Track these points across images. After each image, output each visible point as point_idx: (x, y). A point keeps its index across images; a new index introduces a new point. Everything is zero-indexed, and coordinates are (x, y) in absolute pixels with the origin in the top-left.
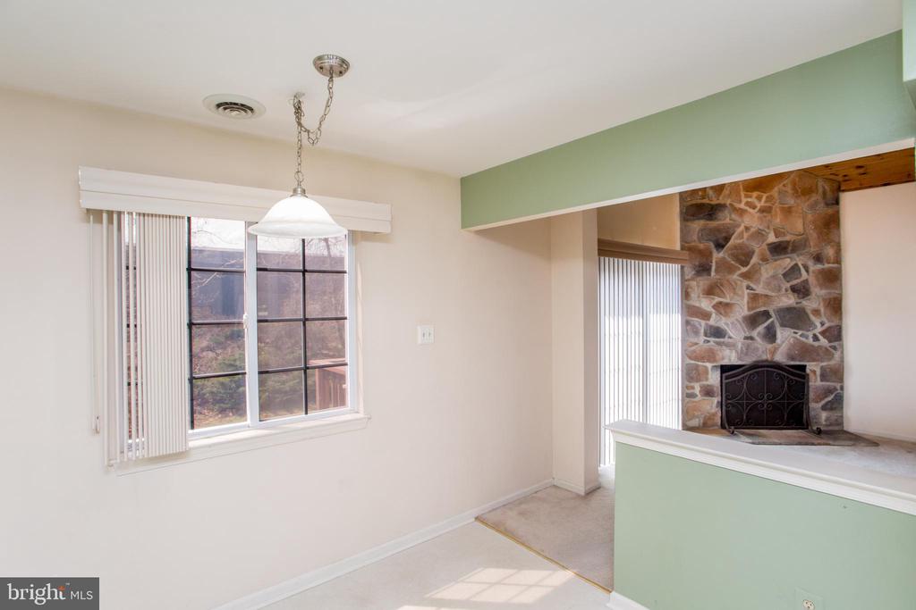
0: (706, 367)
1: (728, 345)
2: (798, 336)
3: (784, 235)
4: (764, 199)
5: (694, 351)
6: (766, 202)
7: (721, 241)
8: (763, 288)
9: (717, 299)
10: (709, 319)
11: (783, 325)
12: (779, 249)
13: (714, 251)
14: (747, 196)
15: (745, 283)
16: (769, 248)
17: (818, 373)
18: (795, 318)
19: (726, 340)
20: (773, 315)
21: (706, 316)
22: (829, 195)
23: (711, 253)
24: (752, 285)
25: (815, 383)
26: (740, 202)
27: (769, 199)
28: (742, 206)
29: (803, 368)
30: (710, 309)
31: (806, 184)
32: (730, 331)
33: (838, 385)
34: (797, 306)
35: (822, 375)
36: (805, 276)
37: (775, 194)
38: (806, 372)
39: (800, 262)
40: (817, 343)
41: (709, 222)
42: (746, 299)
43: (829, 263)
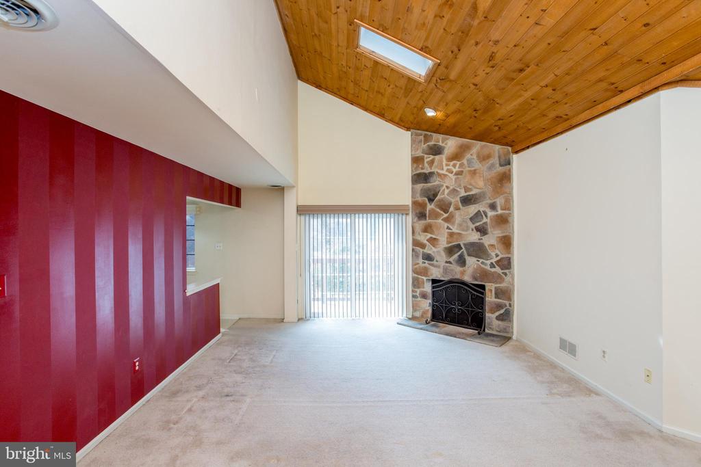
0: (423, 279)
1: (432, 265)
2: (479, 263)
3: (471, 190)
4: (458, 165)
5: (416, 268)
6: (459, 168)
7: (431, 197)
8: (457, 229)
9: (429, 236)
10: (424, 249)
11: (469, 255)
12: (467, 201)
13: (428, 204)
14: (447, 165)
15: (446, 225)
16: (460, 200)
17: (493, 291)
18: (478, 250)
19: (434, 262)
20: (463, 247)
21: (423, 246)
22: (503, 158)
23: (426, 204)
24: (450, 226)
25: (490, 298)
26: (443, 169)
27: (461, 165)
28: (444, 172)
29: (483, 287)
30: (425, 242)
31: (486, 152)
32: (437, 258)
33: (507, 303)
34: (479, 241)
35: (496, 294)
36: (485, 220)
37: (465, 161)
38: (485, 290)
39: (481, 210)
40: (493, 270)
41: (426, 185)
42: (446, 235)
43: (502, 209)
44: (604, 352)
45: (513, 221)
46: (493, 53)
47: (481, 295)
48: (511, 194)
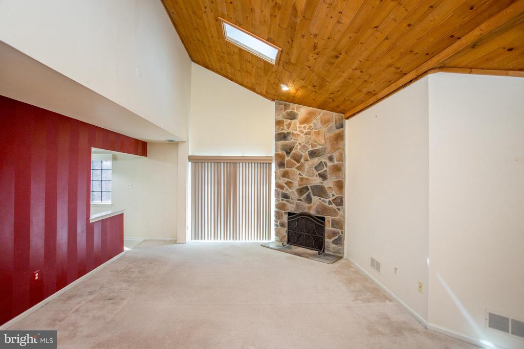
0: (282, 213)
1: (290, 203)
2: (321, 201)
3: (316, 146)
4: (307, 127)
5: (278, 204)
6: (308, 129)
7: (288, 151)
8: (306, 175)
10: (283, 189)
11: (314, 195)
12: (313, 154)
14: (299, 127)
15: (298, 172)
16: (308, 154)
17: (331, 222)
18: (320, 191)
19: (290, 200)
20: (310, 189)
22: (338, 122)
23: (285, 156)
24: (301, 173)
25: (328, 228)
26: (297, 130)
27: (310, 127)
28: (298, 132)
29: (323, 219)
30: (284, 185)
31: (327, 117)
32: (292, 196)
33: (340, 231)
34: (320, 184)
35: (332, 224)
36: (325, 169)
37: (312, 124)
38: (324, 221)
39: (323, 161)
40: (330, 206)
41: (284, 142)
42: (298, 180)
43: (337, 161)
44: (396, 269)
45: (345, 169)
46: (315, 43)
47: (322, 225)
48: (343, 149)
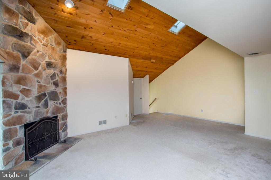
0: (16, 128)
1: (28, 113)
2: (55, 104)
3: (52, 59)
4: (45, 40)
8: (43, 83)
9: (23, 87)
10: (17, 99)
11: (51, 100)
13: (21, 58)
14: (38, 35)
15: (36, 79)
16: (46, 63)
17: (61, 118)
18: (54, 96)
19: (27, 110)
20: (47, 95)
22: (64, 48)
24: (39, 80)
28: (36, 39)
29: (57, 117)
30: (18, 93)
31: (59, 40)
32: (29, 105)
33: (66, 121)
34: (55, 91)
36: (57, 78)
37: (49, 39)
39: (56, 72)
42: (37, 87)
43: (64, 74)
48: (66, 67)
